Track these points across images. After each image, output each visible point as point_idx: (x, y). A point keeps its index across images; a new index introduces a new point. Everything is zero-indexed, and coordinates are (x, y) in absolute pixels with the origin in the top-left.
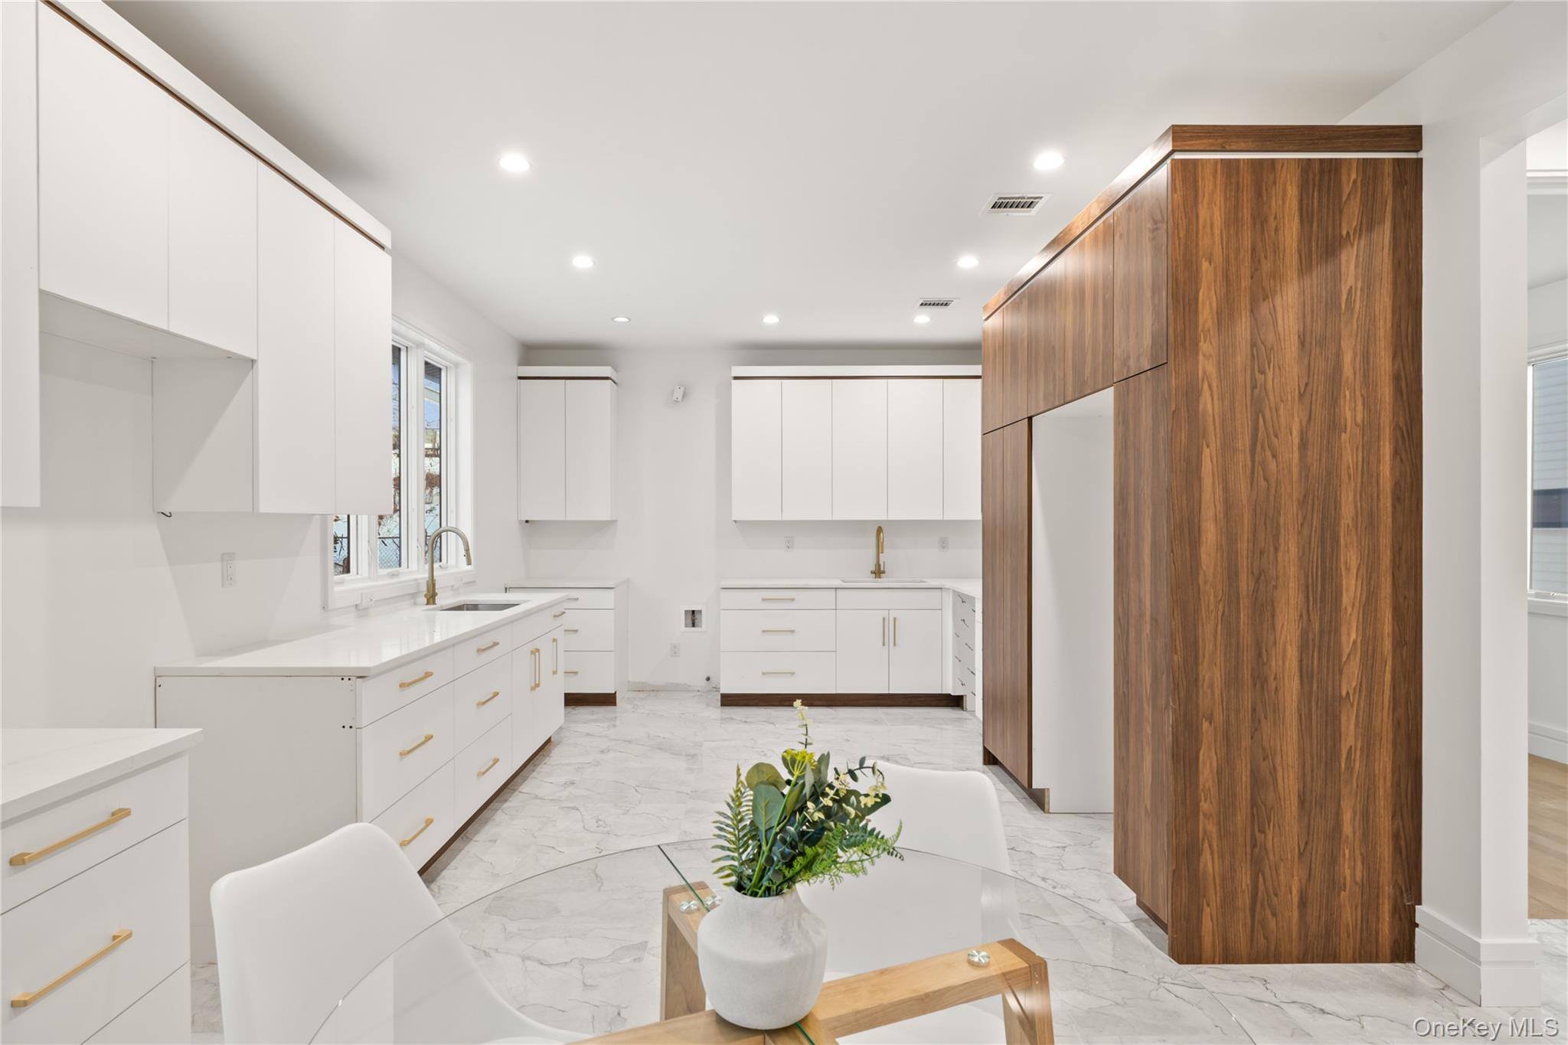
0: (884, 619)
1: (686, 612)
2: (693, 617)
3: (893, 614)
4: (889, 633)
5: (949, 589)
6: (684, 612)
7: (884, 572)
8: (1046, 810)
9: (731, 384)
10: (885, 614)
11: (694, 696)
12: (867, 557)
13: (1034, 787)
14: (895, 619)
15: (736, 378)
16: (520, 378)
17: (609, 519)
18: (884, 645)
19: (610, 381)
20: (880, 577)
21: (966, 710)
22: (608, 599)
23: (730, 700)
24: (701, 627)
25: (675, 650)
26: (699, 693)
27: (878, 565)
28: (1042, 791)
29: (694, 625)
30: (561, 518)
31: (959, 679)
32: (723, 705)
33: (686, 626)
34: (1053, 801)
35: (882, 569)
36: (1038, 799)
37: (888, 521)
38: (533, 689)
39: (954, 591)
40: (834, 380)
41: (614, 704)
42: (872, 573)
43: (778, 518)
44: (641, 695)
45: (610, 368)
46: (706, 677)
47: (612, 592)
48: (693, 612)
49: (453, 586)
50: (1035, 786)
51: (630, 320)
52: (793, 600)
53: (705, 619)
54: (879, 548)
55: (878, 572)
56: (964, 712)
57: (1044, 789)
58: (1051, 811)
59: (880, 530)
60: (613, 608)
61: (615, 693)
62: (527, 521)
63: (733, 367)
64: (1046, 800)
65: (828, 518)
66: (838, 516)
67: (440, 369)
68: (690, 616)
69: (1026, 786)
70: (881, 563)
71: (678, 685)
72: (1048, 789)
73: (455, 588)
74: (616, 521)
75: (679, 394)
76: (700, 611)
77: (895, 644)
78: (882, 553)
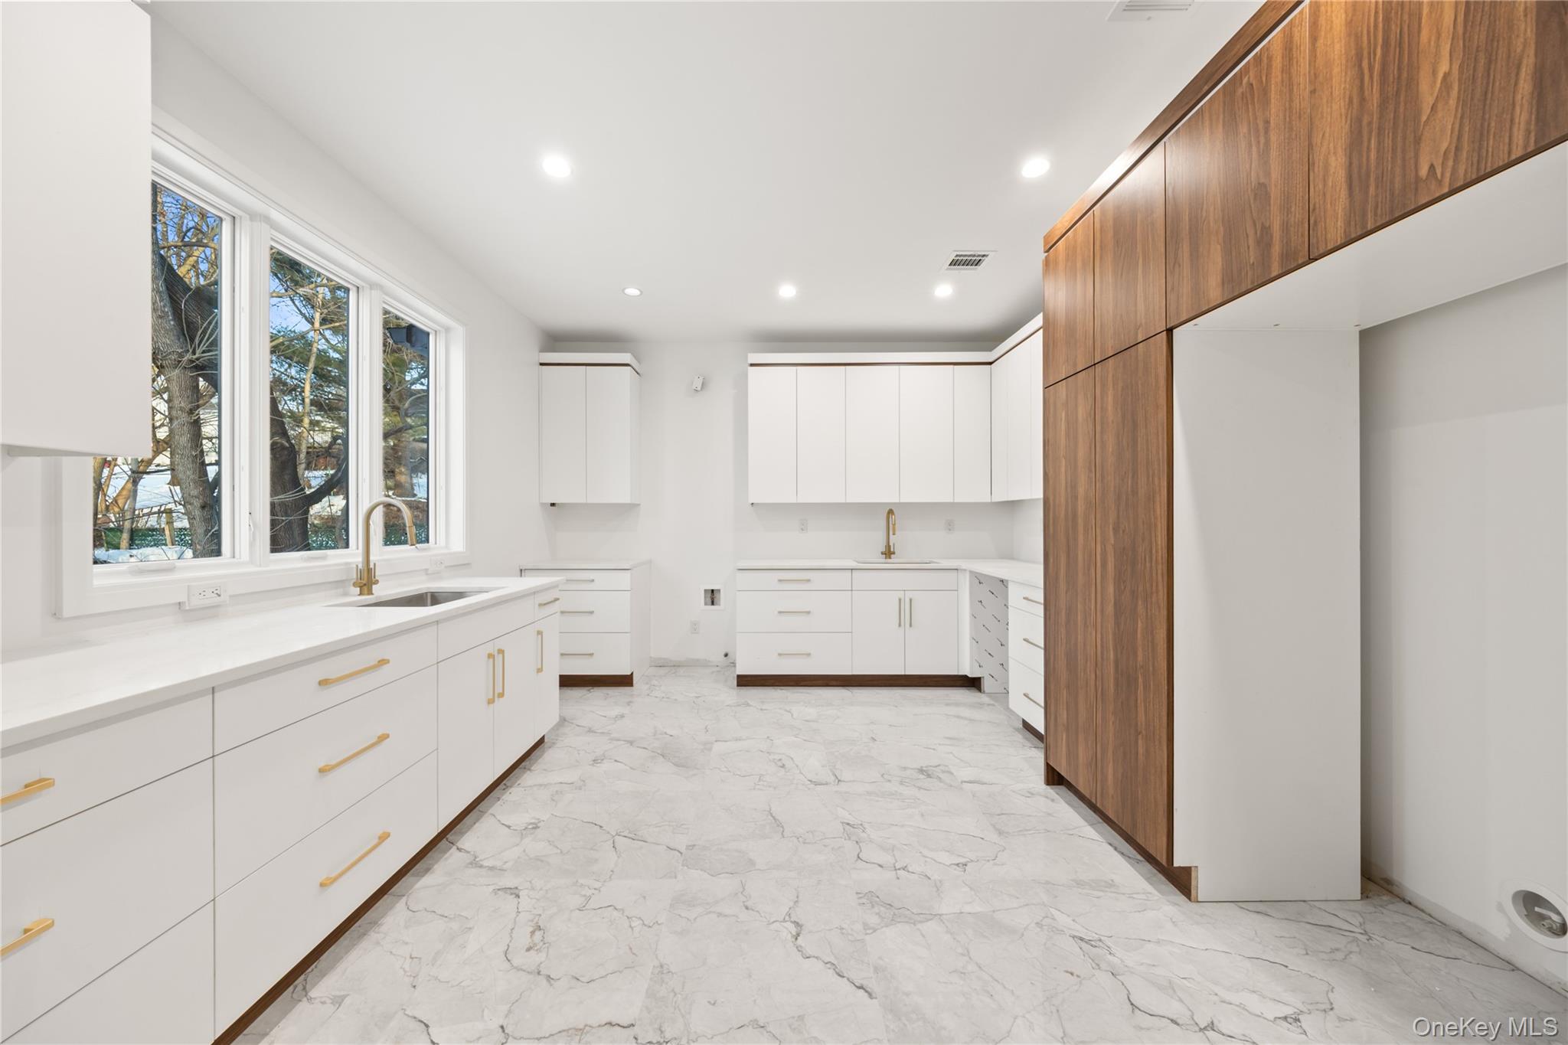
0: (900, 600)
1: (706, 591)
2: (712, 596)
3: (909, 595)
4: (906, 614)
5: (965, 570)
6: (703, 592)
7: (894, 553)
8: (1192, 897)
9: (747, 369)
10: (901, 594)
11: (713, 672)
12: (876, 539)
13: (1176, 864)
14: (911, 600)
15: (752, 365)
16: (541, 364)
17: (629, 502)
18: (900, 625)
19: (629, 367)
20: (890, 558)
21: (984, 692)
22: (624, 580)
23: (745, 681)
24: (719, 605)
25: (695, 628)
26: (718, 669)
27: (888, 546)
28: (1187, 871)
29: (713, 603)
30: (583, 501)
31: (976, 660)
32: (739, 685)
33: (706, 604)
34: (1202, 884)
35: (892, 550)
36: (1181, 881)
37: (900, 503)
38: (491, 702)
39: (971, 572)
40: (847, 367)
41: (631, 684)
42: (882, 553)
43: (793, 500)
44: (662, 671)
45: (629, 354)
46: (723, 654)
47: (627, 574)
48: (713, 591)
49: (427, 570)
50: (1178, 862)
51: (641, 292)
52: (809, 580)
53: (723, 597)
54: (890, 529)
55: (888, 553)
56: (983, 695)
57: (1190, 868)
58: (1199, 900)
59: (891, 512)
60: (629, 589)
61: (632, 674)
62: (553, 505)
63: (749, 355)
64: (1193, 883)
65: (842, 500)
66: (854, 498)
67: (428, 334)
68: (709, 595)
69: (1164, 862)
70: (891, 544)
71: (698, 660)
72: (1197, 867)
73: (429, 572)
74: (639, 505)
75: (698, 384)
76: (719, 591)
77: (911, 625)
78: (894, 534)
